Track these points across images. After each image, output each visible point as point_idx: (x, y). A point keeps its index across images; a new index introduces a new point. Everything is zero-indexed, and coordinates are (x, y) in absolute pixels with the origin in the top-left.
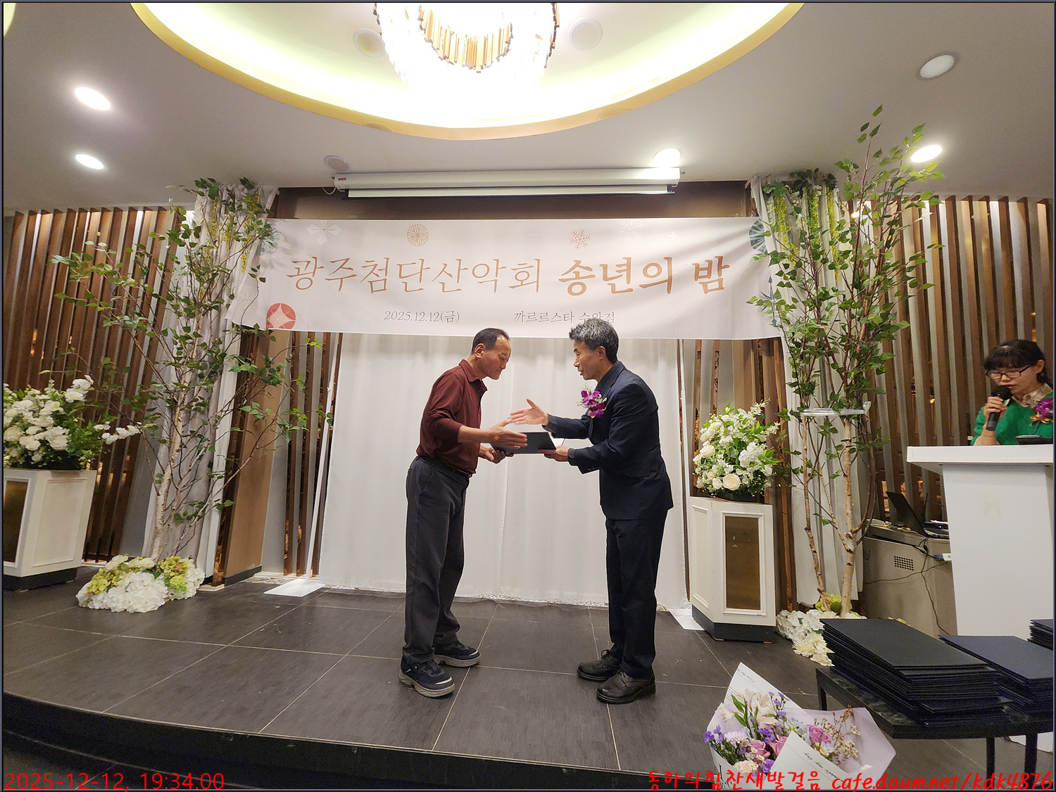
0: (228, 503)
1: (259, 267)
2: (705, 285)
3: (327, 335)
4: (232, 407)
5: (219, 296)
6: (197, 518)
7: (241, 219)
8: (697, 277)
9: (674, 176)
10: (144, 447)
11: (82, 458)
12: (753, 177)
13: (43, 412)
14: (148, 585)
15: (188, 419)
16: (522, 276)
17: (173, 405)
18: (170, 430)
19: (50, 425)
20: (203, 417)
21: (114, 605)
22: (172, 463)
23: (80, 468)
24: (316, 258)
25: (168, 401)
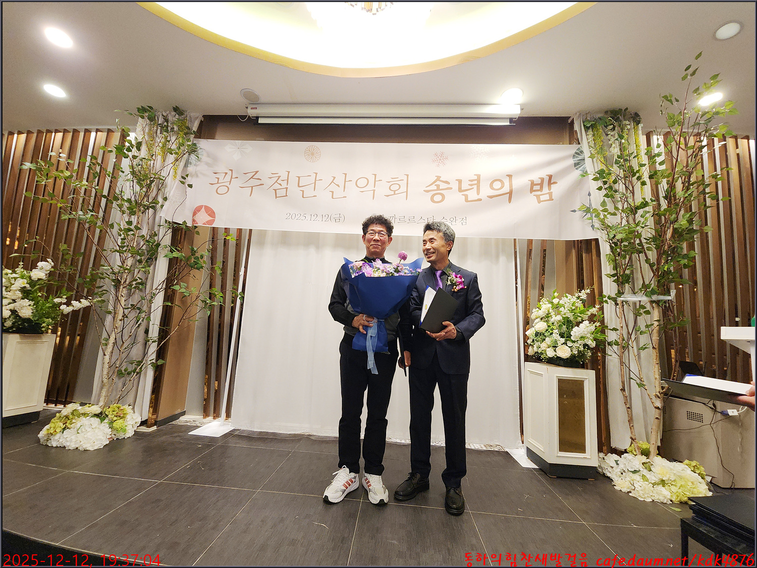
0: (160, 362)
1: (187, 176)
2: (538, 197)
3: (240, 231)
4: (164, 286)
5: (155, 198)
6: (135, 374)
7: (173, 138)
8: (532, 190)
9: (515, 111)
10: (94, 317)
11: (44, 325)
12: (576, 113)
13: (13, 288)
14: (95, 428)
15: (130, 295)
16: (395, 187)
17: (117, 284)
18: (115, 303)
19: (19, 298)
20: (141, 294)
21: (68, 444)
22: (116, 330)
23: (42, 333)
24: (232, 170)
25: (113, 280)
